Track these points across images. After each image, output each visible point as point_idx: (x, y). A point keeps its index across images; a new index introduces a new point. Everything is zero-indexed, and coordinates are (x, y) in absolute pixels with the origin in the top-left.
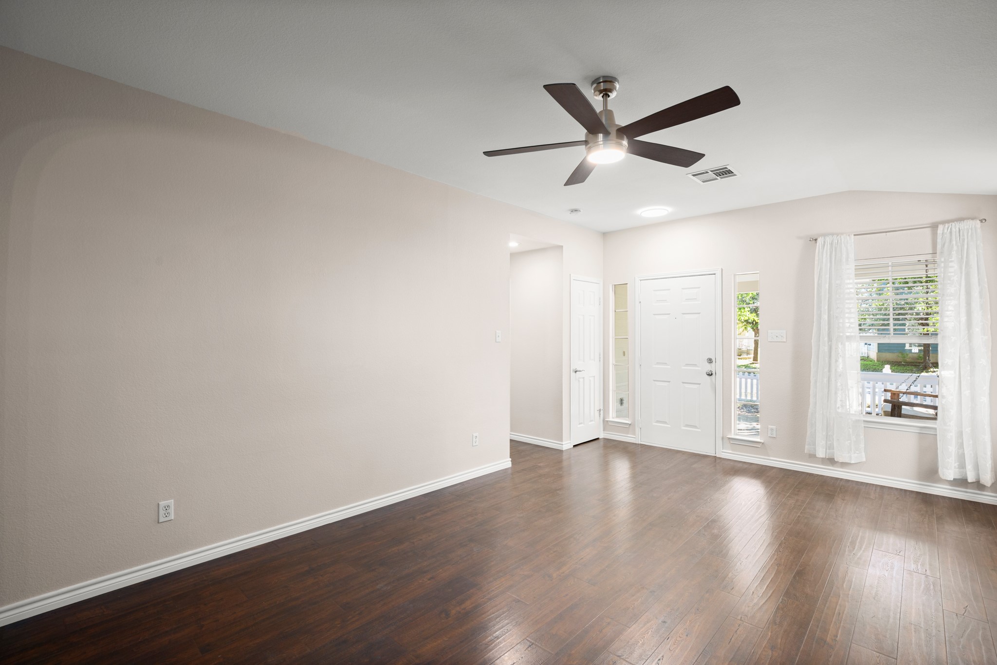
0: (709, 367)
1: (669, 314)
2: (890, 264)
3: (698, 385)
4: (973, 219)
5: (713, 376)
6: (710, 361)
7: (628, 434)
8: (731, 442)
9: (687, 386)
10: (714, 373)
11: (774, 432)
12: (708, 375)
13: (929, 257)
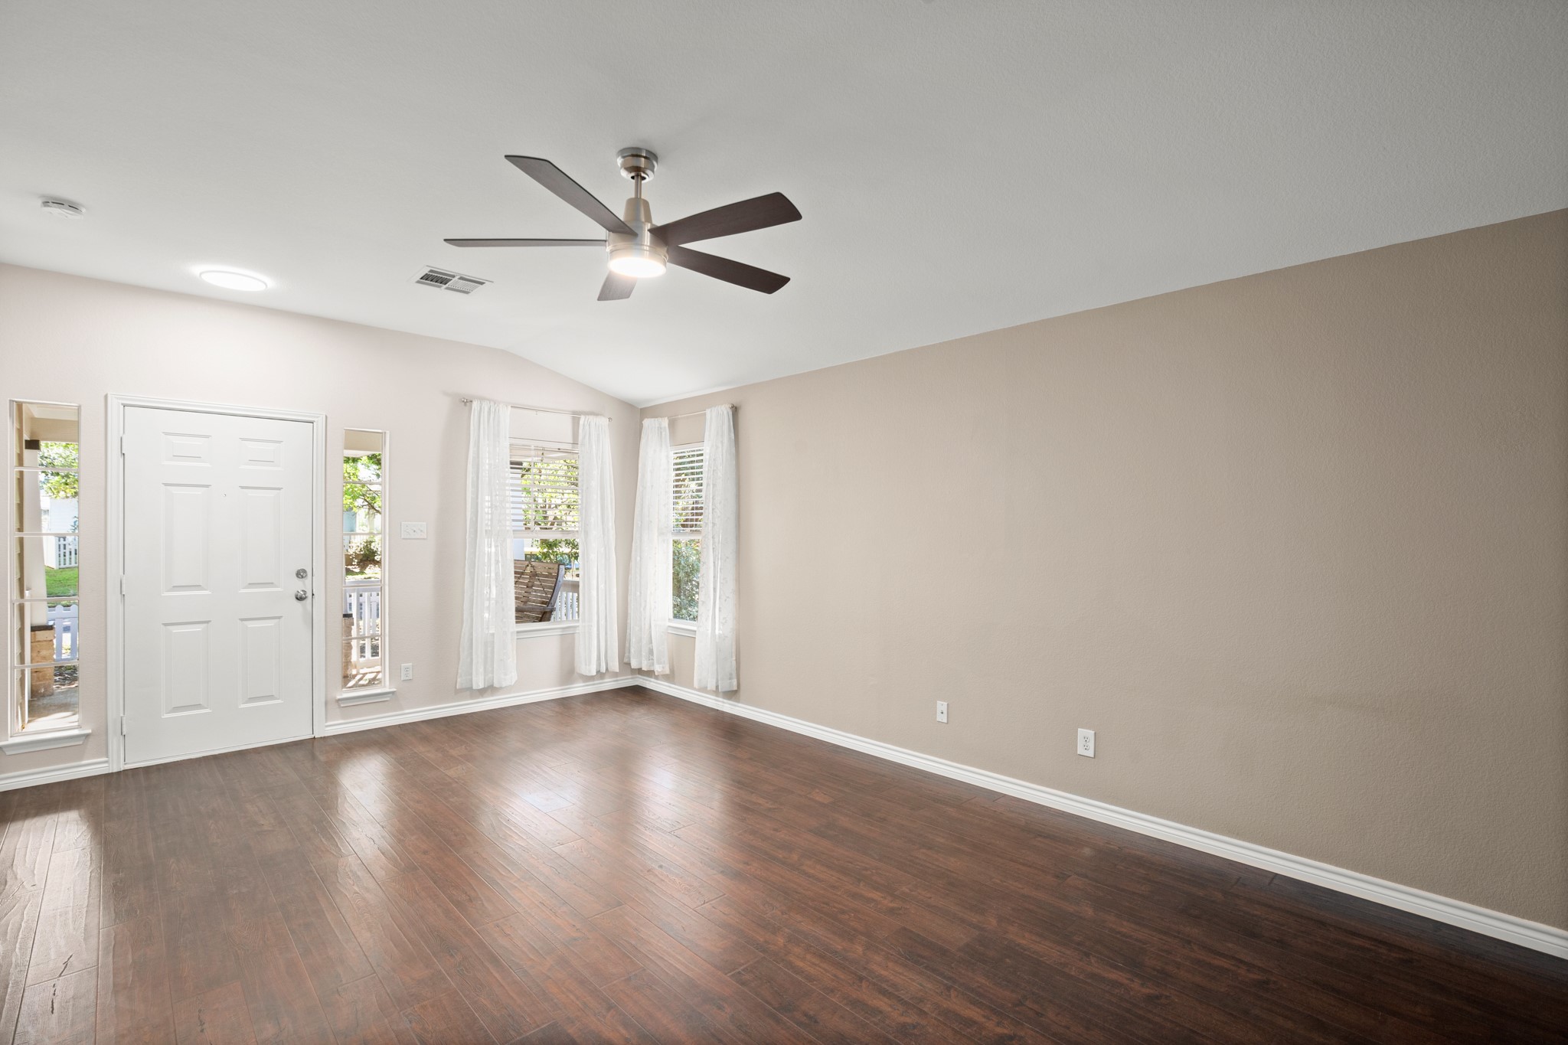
0: (299, 586)
1: (207, 486)
2: (533, 448)
3: (277, 621)
4: (596, 414)
5: (308, 601)
6: (301, 574)
7: (81, 759)
8: (342, 705)
9: (251, 624)
10: (309, 594)
11: (410, 672)
12: (297, 598)
13: (569, 447)
